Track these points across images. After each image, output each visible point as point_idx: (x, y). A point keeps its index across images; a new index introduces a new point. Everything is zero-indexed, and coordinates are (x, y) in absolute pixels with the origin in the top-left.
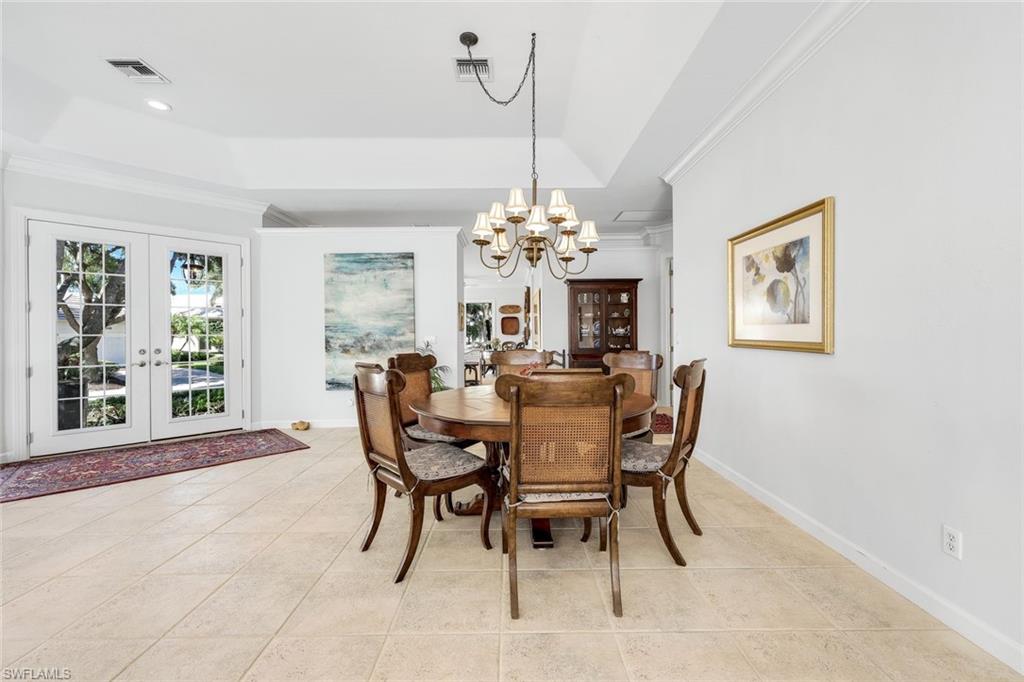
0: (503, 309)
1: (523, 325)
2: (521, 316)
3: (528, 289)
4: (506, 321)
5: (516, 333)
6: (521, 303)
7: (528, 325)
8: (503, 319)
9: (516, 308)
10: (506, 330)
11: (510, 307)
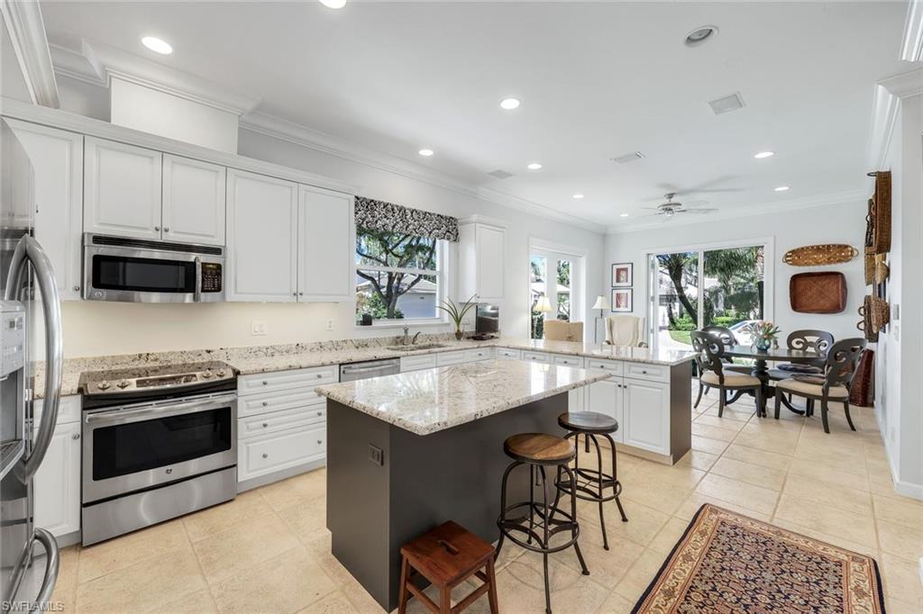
0: (795, 256)
1: (860, 290)
2: (854, 270)
3: (884, 182)
4: (802, 284)
5: (838, 308)
6: (854, 233)
7: (881, 290)
8: (795, 279)
9: (840, 252)
10: (803, 300)
11: (818, 249)
